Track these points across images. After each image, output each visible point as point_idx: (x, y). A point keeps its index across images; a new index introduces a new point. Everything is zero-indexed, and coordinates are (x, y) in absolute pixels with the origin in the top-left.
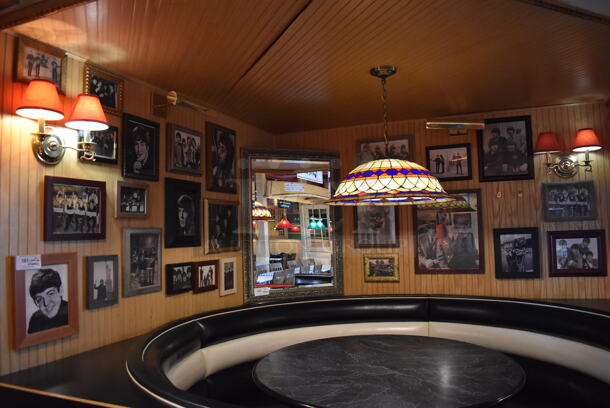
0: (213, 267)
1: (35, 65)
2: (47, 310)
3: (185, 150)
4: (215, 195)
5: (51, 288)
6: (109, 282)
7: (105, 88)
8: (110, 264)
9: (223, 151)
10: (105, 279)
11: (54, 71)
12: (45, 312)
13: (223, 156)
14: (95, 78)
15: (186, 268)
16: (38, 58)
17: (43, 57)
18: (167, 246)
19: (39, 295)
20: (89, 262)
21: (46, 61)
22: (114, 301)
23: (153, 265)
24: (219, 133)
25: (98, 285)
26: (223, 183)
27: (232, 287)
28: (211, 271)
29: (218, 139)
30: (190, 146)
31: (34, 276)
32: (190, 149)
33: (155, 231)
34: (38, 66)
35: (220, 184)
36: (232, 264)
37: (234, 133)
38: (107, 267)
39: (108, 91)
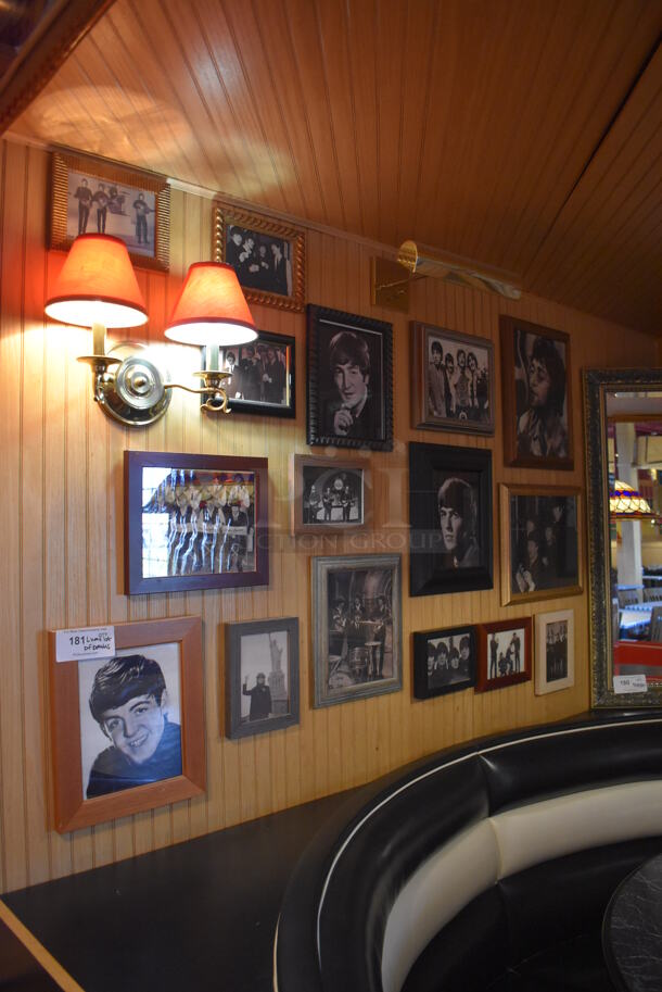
0: (521, 633)
1: (93, 211)
2: (131, 746)
3: (454, 379)
4: (524, 476)
5: (142, 698)
6: (276, 677)
7: (263, 250)
8: (281, 638)
9: (541, 379)
10: (267, 671)
11: (141, 221)
12: (126, 750)
13: (541, 388)
14: (237, 230)
15: (457, 639)
16: (100, 195)
17: (113, 191)
18: (414, 593)
19: (112, 712)
20: (231, 636)
21: (121, 200)
22: (292, 717)
23: (380, 636)
24: (531, 338)
25: (251, 685)
26: (543, 448)
27: (564, 674)
28: (516, 642)
29: (529, 353)
30: (463, 369)
31: (100, 672)
32: (463, 378)
33: (385, 562)
34: (102, 213)
35: (536, 449)
36: (564, 625)
37: (565, 338)
38: (273, 644)
39: (270, 257)
